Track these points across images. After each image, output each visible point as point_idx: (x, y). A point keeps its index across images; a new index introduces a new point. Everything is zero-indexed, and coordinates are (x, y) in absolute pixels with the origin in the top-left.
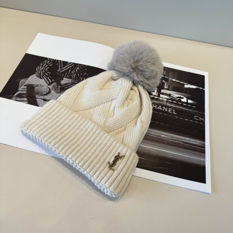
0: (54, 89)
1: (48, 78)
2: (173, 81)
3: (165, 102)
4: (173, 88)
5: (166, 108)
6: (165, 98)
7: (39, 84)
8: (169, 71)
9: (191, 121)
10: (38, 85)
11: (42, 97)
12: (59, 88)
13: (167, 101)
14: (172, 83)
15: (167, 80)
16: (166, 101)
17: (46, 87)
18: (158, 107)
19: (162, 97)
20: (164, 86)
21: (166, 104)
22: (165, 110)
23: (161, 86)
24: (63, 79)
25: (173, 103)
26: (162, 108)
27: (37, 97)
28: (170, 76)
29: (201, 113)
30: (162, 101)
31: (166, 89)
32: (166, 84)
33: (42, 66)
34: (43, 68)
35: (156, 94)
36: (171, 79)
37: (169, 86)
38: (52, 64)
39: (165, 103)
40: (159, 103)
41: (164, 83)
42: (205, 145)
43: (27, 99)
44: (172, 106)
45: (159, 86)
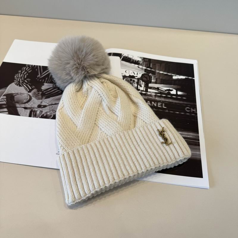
0: (35, 96)
1: (28, 85)
2: (160, 73)
3: (154, 97)
4: (161, 81)
6: (153, 92)
7: (19, 92)
8: (155, 63)
9: (182, 113)
10: (17, 94)
11: (23, 106)
12: (40, 94)
14: (160, 76)
15: (154, 73)
16: (154, 95)
17: (26, 95)
19: (150, 92)
20: (151, 80)
21: (154, 99)
22: (154, 105)
23: (148, 80)
24: (43, 85)
25: (162, 97)
26: (151, 103)
27: (17, 106)
28: (157, 68)
29: (192, 104)
30: (151, 95)
31: (153, 83)
32: (153, 77)
33: (21, 73)
34: (22, 76)
35: (144, 88)
36: (158, 71)
37: (156, 79)
38: (31, 70)
40: (148, 98)
42: (199, 138)
43: (8, 109)
44: (161, 100)
45: (146, 80)
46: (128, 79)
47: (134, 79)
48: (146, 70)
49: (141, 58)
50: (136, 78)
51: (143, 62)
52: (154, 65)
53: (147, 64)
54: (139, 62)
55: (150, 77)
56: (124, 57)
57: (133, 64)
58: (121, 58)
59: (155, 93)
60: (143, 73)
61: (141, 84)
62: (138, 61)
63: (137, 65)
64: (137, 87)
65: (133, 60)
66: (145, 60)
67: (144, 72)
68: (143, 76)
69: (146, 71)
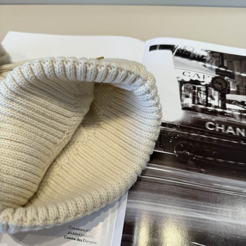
2: (242, 77)
3: (238, 118)
5: (241, 129)
6: (236, 110)
8: (232, 60)
13: (241, 116)
14: (243, 82)
15: (232, 76)
16: (239, 115)
18: (226, 128)
19: (230, 109)
20: (229, 88)
21: (240, 121)
22: (241, 135)
23: (224, 87)
26: (235, 130)
28: (236, 67)
30: (232, 116)
31: (233, 93)
32: (231, 83)
35: (219, 102)
37: (238, 86)
39: (238, 120)
40: (227, 120)
41: (229, 82)
45: (220, 89)
46: (188, 86)
47: (199, 86)
48: (217, 71)
49: (207, 51)
50: (202, 83)
51: (211, 59)
52: (230, 62)
53: (218, 61)
54: (204, 58)
55: (227, 84)
56: (178, 50)
57: (195, 62)
58: (173, 52)
59: (239, 112)
60: (213, 77)
61: (213, 94)
62: (203, 56)
63: (201, 63)
64: (207, 100)
65: (194, 54)
66: (214, 54)
67: (214, 75)
68: (215, 81)
69: (218, 73)
